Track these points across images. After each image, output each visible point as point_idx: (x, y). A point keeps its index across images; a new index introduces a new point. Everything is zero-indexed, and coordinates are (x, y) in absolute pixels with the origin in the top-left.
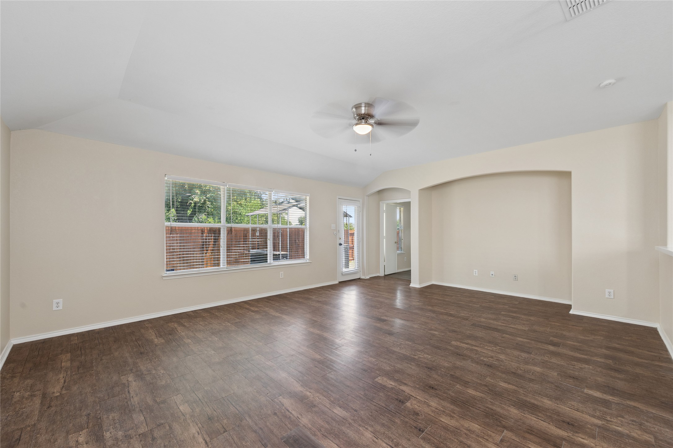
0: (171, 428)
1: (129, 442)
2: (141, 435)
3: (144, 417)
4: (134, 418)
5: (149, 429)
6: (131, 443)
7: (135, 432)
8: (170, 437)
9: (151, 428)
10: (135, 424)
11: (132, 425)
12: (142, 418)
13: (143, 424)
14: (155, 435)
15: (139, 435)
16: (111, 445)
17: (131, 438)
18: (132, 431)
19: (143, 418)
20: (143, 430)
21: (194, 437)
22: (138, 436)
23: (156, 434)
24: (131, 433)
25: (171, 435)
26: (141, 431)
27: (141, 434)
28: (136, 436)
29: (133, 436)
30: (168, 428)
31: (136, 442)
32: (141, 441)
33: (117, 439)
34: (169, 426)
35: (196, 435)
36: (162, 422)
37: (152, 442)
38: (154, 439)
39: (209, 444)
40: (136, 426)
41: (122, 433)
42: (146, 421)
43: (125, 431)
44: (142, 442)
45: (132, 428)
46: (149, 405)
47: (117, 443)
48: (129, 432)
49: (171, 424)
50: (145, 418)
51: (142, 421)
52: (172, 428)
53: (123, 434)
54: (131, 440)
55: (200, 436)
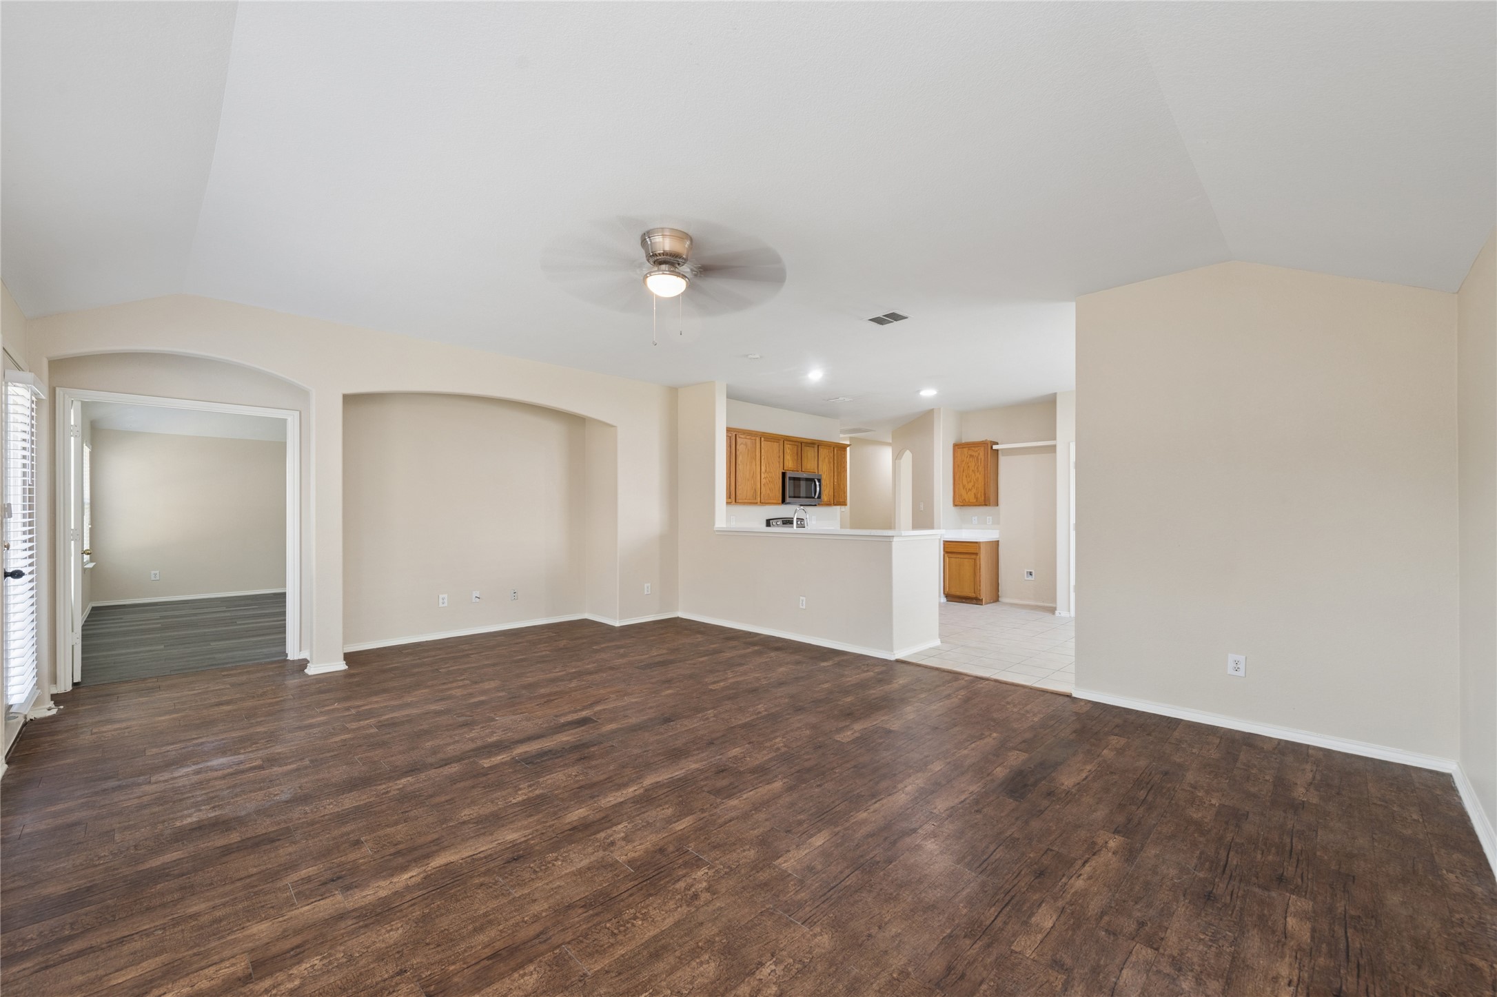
0: (1103, 914)
1: (1182, 954)
2: (1155, 946)
3: (1121, 971)
4: (1139, 991)
5: (1134, 943)
6: (1180, 950)
7: (1160, 960)
8: (1117, 905)
9: (1129, 941)
10: (1147, 975)
11: (1153, 978)
12: (1127, 974)
13: (1135, 962)
14: (1134, 926)
15: (1157, 949)
16: (1214, 979)
17: (1174, 958)
18: (1161, 968)
19: (1125, 972)
20: (1144, 952)
21: (1090, 878)
22: (1161, 950)
23: (1129, 926)
24: (1168, 966)
25: (1113, 905)
26: (1148, 953)
27: (1152, 948)
28: (1164, 954)
29: (1169, 958)
30: (1106, 918)
31: (1170, 943)
32: (1162, 939)
33: (1197, 979)
34: (1101, 919)
35: (1085, 876)
36: (1103, 933)
37: (1148, 923)
38: (1142, 924)
39: (1085, 858)
40: (1148, 971)
41: (1183, 983)
42: (1126, 960)
43: (1174, 979)
44: (1162, 936)
45: (1159, 972)
46: (1088, 987)
47: (1201, 972)
48: (1168, 972)
49: (1094, 917)
50: (1122, 969)
51: (1133, 967)
52: (1102, 912)
53: (1181, 978)
54: (1176, 955)
55: (1082, 871)
